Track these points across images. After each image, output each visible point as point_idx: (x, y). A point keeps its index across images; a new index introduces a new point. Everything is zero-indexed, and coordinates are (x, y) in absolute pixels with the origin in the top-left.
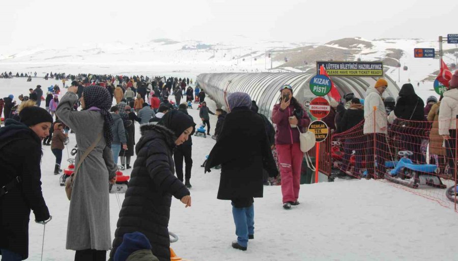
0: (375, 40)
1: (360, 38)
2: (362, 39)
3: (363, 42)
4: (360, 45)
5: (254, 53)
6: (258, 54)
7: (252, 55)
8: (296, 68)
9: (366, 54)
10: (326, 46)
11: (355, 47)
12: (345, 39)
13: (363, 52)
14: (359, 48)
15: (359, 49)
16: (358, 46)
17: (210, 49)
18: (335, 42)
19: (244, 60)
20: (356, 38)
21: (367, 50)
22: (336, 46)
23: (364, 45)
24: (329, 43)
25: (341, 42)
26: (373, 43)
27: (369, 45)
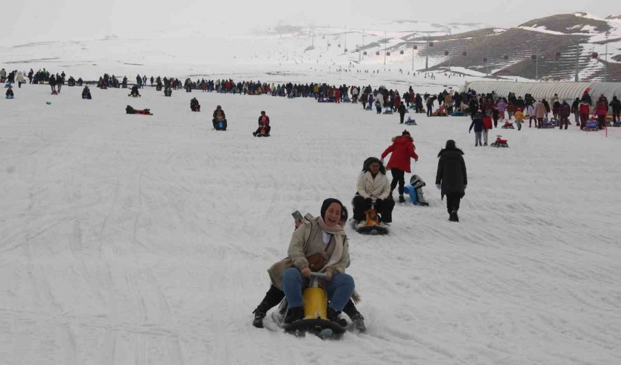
0: (610, 17)
1: (586, 14)
2: (589, 16)
3: (592, 22)
4: (586, 27)
5: (385, 41)
6: (393, 43)
7: (380, 44)
8: (470, 69)
9: (602, 43)
10: (522, 30)
11: (578, 30)
12: (558, 16)
13: (592, 40)
14: (585, 32)
15: (586, 34)
16: (583, 29)
17: (302, 33)
18: (540, 23)
19: (365, 53)
20: (577, 15)
21: (601, 37)
22: (542, 29)
23: (593, 27)
24: (530, 24)
25: (550, 23)
26: (611, 22)
27: (602, 27)
